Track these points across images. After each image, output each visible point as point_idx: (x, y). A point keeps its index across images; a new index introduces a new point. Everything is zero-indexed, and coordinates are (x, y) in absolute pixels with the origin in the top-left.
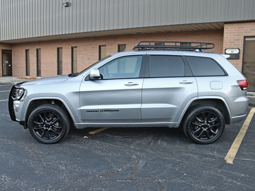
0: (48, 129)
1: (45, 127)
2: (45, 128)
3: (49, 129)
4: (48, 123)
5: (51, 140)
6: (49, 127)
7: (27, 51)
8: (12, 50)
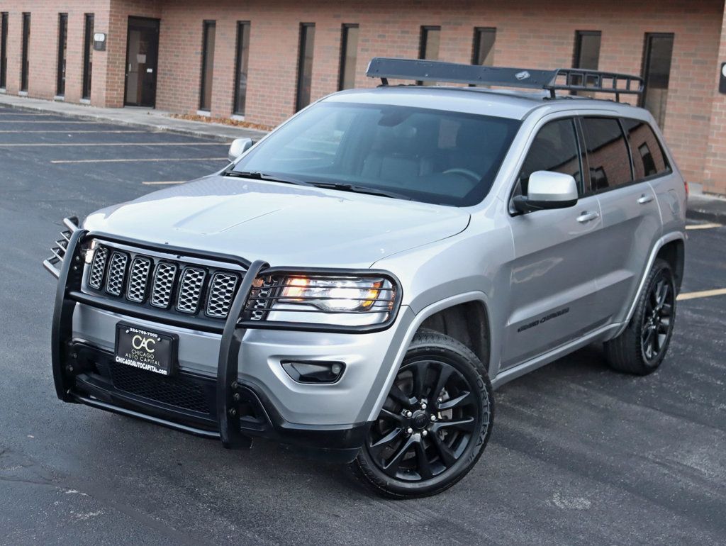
7: (208, 26)
8: (163, 18)
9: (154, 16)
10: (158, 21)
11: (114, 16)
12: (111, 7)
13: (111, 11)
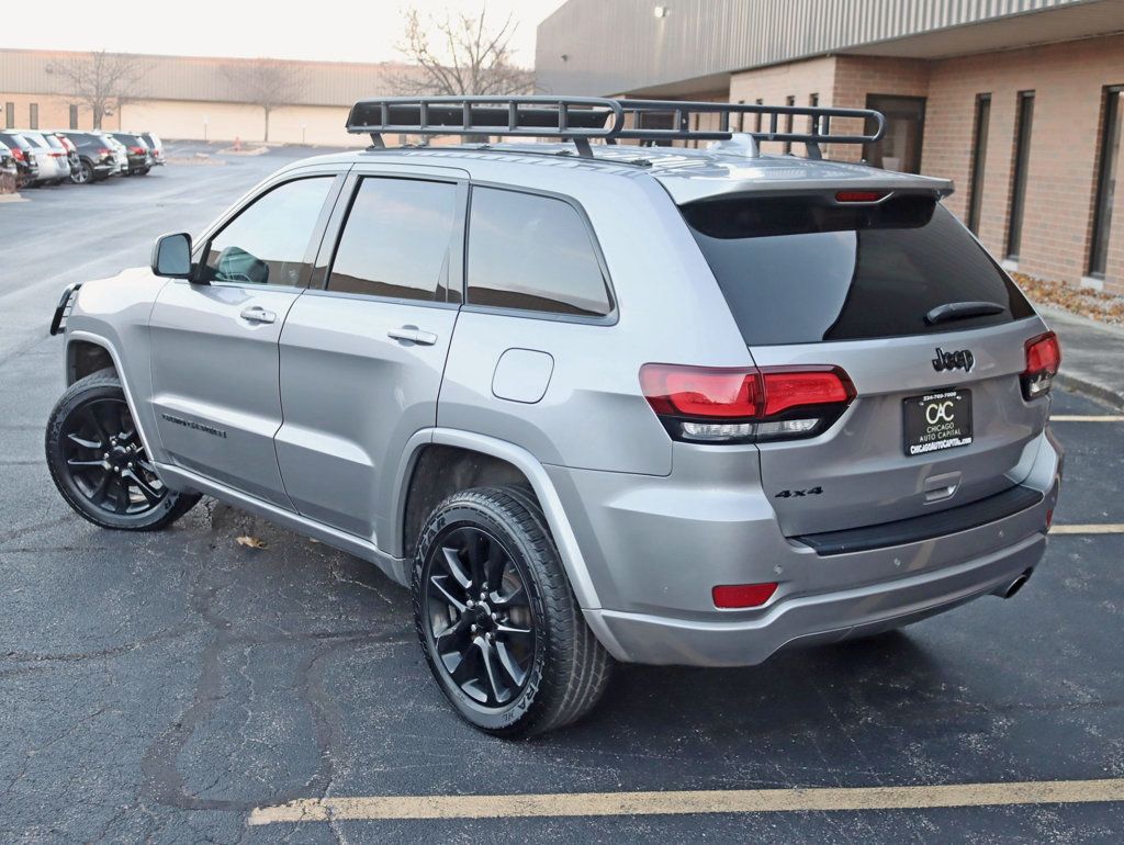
0: (120, 472)
1: (110, 460)
2: (107, 466)
3: (125, 473)
4: (119, 448)
5: (127, 517)
6: (124, 466)
7: (983, 103)
8: (930, 97)
9: (914, 92)
10: (922, 101)
11: (842, 95)
12: (836, 82)
13: (835, 88)
